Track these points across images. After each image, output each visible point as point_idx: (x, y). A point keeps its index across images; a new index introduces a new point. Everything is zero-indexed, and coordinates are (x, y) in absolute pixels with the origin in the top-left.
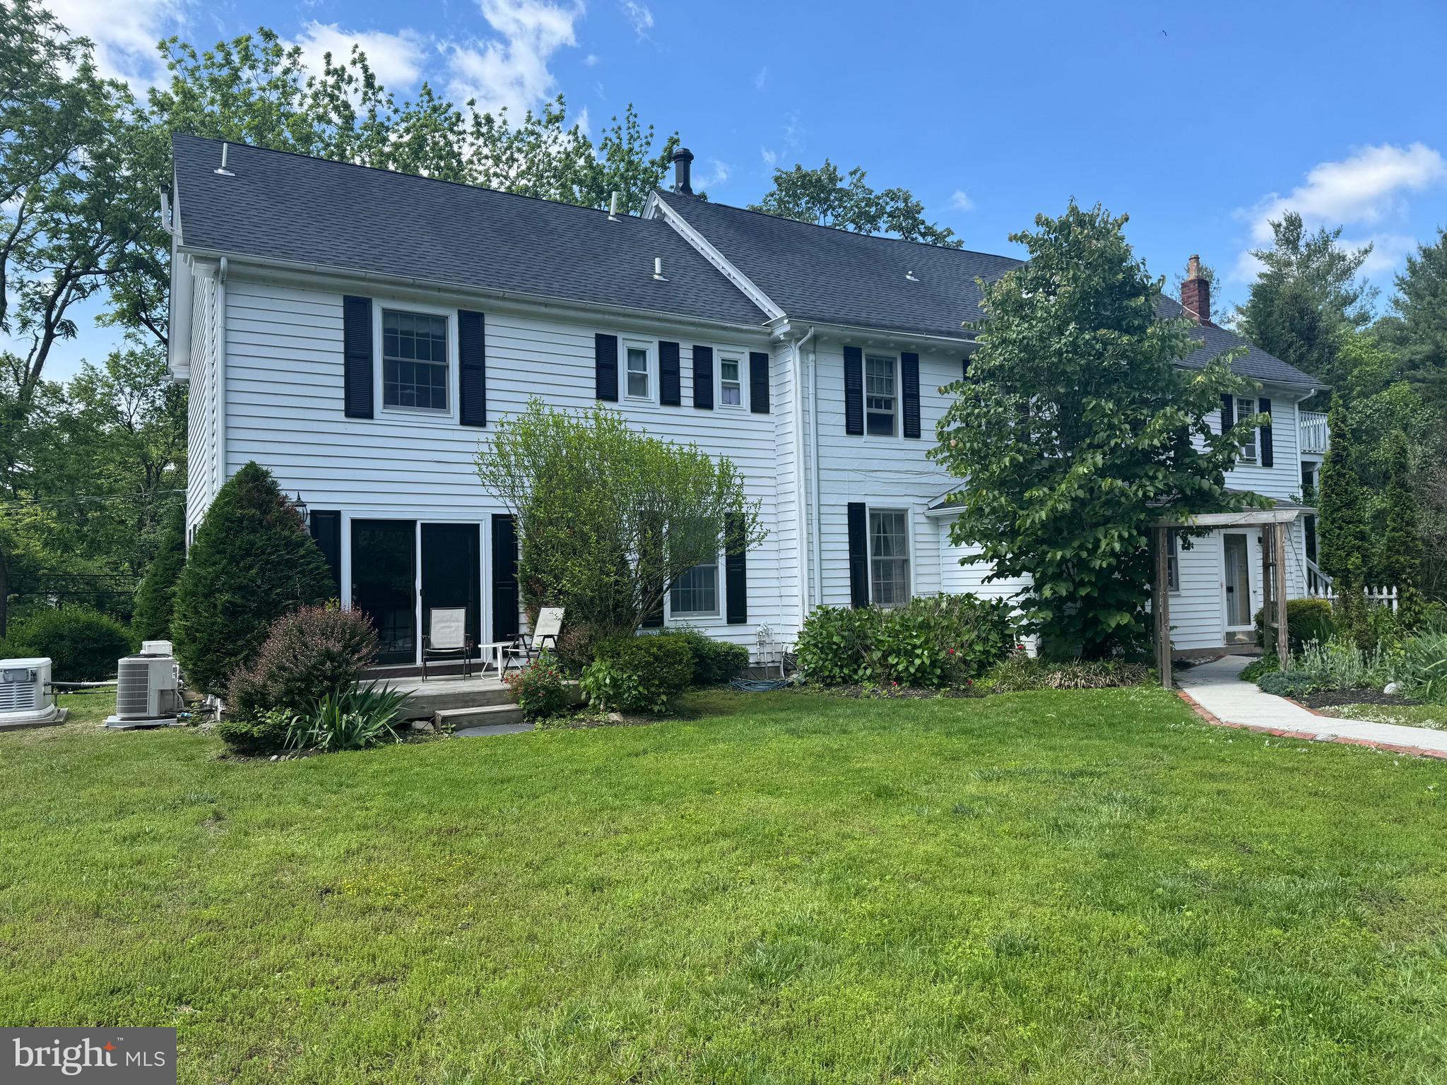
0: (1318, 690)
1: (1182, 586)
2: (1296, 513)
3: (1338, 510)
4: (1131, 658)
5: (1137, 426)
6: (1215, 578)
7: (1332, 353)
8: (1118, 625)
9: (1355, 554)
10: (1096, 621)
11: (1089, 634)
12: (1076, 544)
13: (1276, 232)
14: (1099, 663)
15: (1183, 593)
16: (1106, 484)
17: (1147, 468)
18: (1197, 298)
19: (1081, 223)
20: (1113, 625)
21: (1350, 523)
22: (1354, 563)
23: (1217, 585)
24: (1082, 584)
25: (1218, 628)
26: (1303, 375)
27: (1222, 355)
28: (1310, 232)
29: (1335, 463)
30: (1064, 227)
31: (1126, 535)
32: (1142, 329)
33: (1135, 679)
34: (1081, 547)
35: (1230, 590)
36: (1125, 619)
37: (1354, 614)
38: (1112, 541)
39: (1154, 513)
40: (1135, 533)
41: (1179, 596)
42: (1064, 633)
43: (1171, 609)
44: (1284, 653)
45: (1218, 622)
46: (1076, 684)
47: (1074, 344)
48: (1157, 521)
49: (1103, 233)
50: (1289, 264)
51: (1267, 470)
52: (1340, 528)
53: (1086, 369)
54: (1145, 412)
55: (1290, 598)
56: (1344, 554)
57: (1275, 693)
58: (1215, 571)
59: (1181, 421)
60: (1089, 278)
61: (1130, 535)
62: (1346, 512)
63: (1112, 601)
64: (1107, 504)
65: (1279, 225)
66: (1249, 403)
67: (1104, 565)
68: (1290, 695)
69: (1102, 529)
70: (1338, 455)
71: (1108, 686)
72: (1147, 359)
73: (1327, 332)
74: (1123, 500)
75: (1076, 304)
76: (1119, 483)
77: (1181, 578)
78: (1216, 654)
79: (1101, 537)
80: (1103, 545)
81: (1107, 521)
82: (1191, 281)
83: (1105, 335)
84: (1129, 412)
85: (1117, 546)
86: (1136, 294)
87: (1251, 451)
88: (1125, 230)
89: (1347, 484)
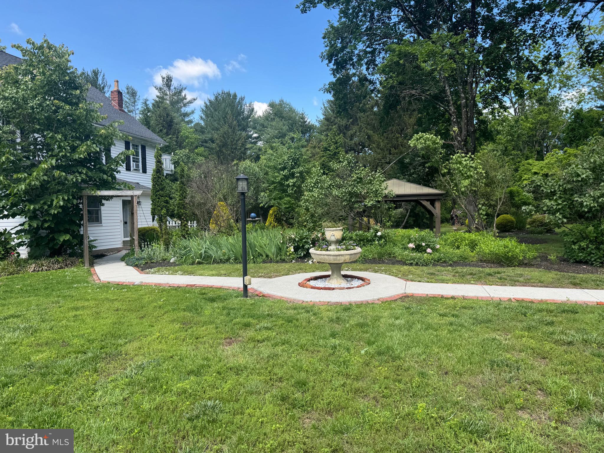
0: (147, 263)
1: (103, 221)
2: (141, 192)
3: (158, 191)
4: (71, 255)
5: (74, 149)
6: (119, 218)
7: (178, 133)
8: (64, 240)
9: (164, 209)
10: (53, 239)
11: (51, 245)
12: (42, 202)
13: (163, 81)
14: (55, 258)
15: (103, 225)
16: (57, 173)
17: (78, 168)
18: (117, 99)
19: (50, 48)
20: (62, 240)
21: (162, 196)
22: (163, 212)
23: (119, 221)
24: (45, 221)
25: (119, 239)
26: (159, 138)
27: (113, 122)
28: (174, 84)
29: (157, 172)
30: (41, 48)
31: (66, 198)
32: (77, 104)
33: (73, 264)
34: (45, 203)
35: (125, 223)
36: (67, 237)
37: (163, 232)
38: (59, 201)
39: (81, 189)
40: (71, 198)
41: (102, 226)
42: (38, 245)
43: (89, 232)
44: (137, 249)
45: (119, 236)
46: (43, 269)
47: (40, 105)
48: (81, 193)
49: (60, 56)
50: (166, 95)
51: (144, 174)
52: (159, 198)
53: (48, 118)
54: (78, 142)
55: (139, 227)
56: (160, 209)
57: (131, 266)
58: (118, 215)
59: (94, 149)
60: (51, 75)
61: (68, 198)
62: (161, 192)
63: (62, 229)
64: (59, 183)
65: (164, 78)
66: (137, 146)
67: (56, 212)
68: (136, 266)
69: (55, 195)
70: (158, 169)
71: (59, 268)
72: (79, 118)
73: (177, 124)
74: (66, 182)
75: (44, 86)
76: (64, 174)
77: (103, 218)
78: (118, 250)
79: (54, 199)
80: (54, 203)
81: (59, 191)
82: (115, 91)
83: (57, 103)
84: (70, 142)
85: (62, 203)
86: (76, 88)
87: (137, 166)
88: (71, 58)
89: (162, 181)
